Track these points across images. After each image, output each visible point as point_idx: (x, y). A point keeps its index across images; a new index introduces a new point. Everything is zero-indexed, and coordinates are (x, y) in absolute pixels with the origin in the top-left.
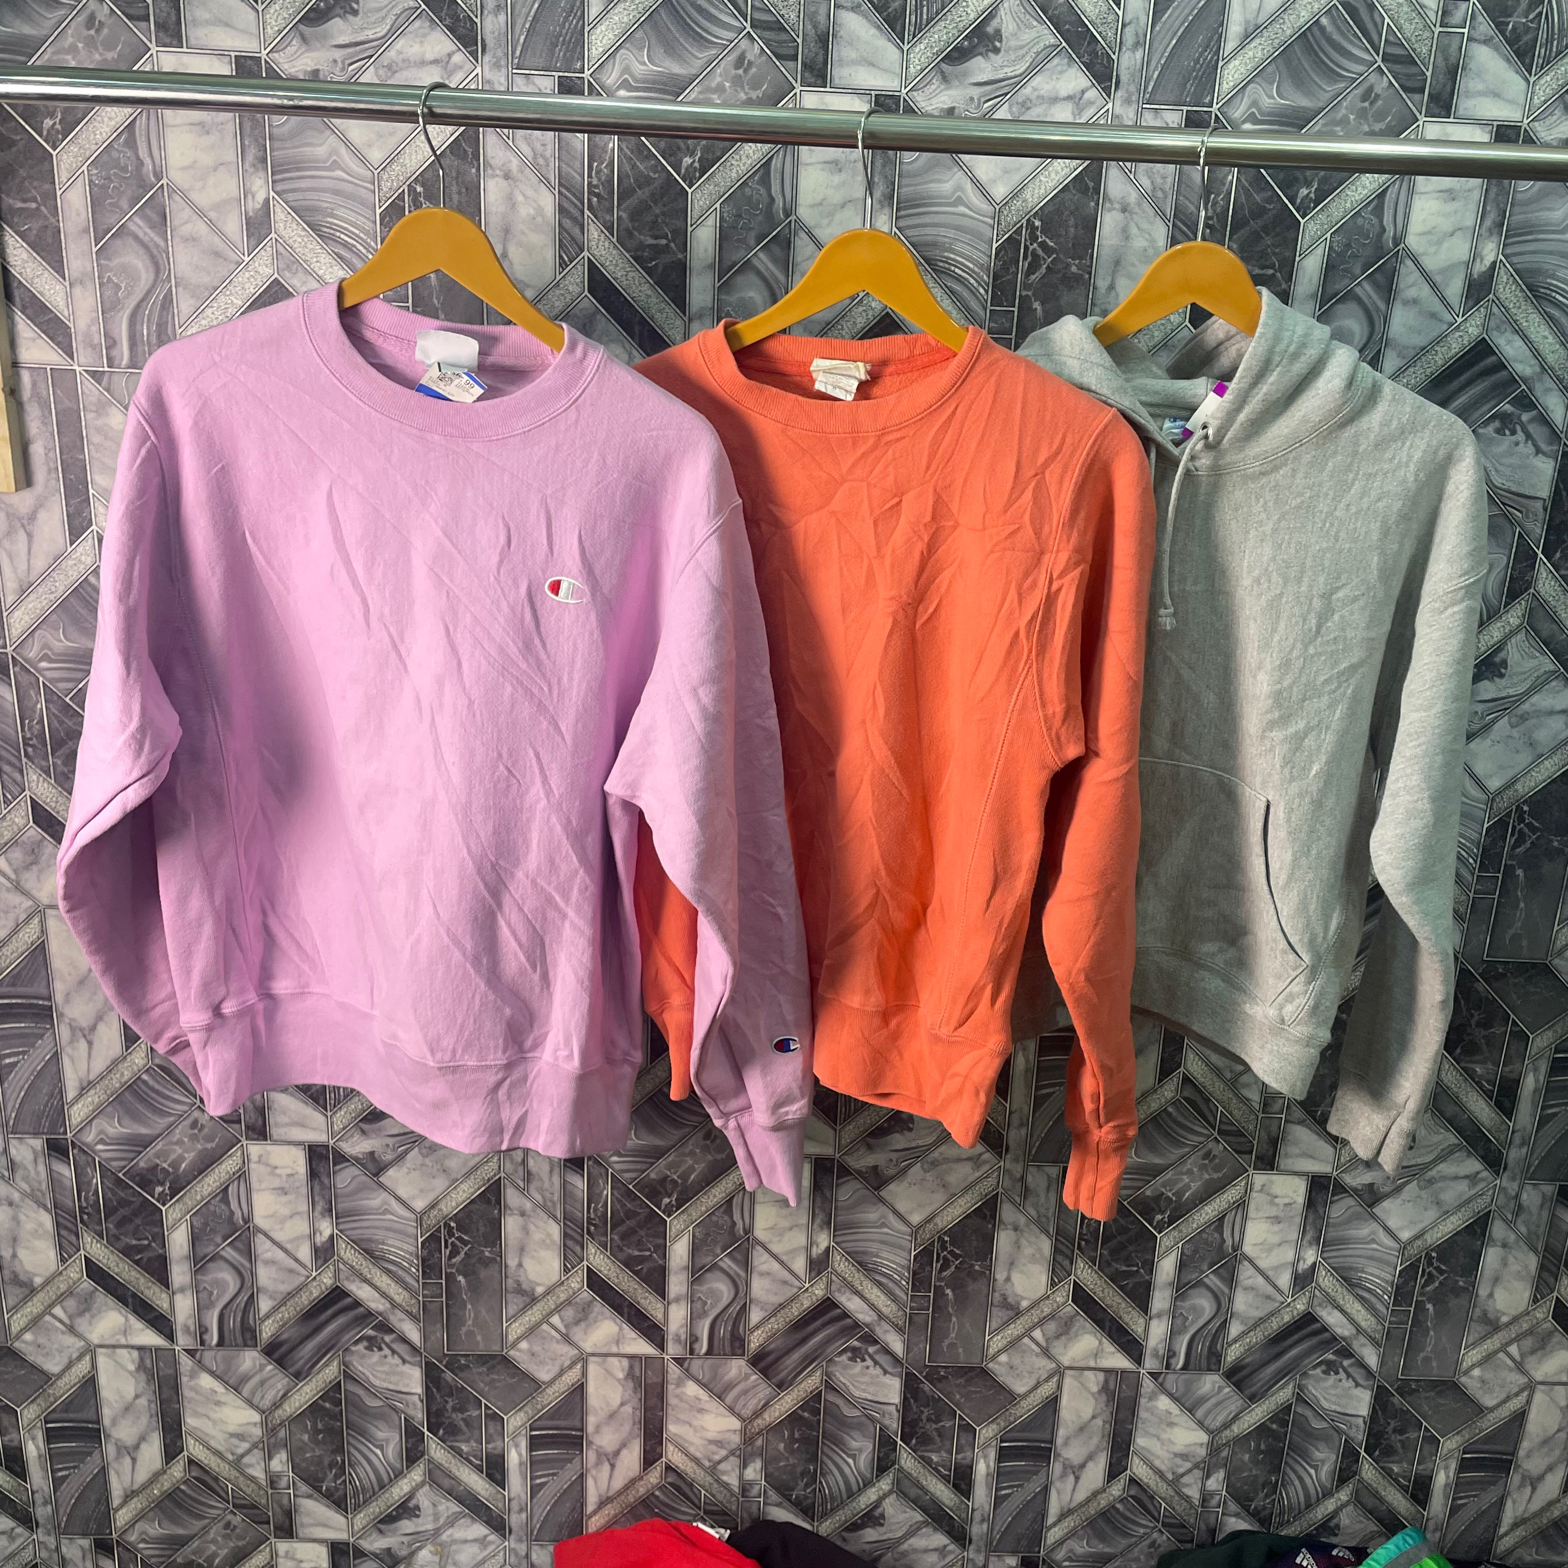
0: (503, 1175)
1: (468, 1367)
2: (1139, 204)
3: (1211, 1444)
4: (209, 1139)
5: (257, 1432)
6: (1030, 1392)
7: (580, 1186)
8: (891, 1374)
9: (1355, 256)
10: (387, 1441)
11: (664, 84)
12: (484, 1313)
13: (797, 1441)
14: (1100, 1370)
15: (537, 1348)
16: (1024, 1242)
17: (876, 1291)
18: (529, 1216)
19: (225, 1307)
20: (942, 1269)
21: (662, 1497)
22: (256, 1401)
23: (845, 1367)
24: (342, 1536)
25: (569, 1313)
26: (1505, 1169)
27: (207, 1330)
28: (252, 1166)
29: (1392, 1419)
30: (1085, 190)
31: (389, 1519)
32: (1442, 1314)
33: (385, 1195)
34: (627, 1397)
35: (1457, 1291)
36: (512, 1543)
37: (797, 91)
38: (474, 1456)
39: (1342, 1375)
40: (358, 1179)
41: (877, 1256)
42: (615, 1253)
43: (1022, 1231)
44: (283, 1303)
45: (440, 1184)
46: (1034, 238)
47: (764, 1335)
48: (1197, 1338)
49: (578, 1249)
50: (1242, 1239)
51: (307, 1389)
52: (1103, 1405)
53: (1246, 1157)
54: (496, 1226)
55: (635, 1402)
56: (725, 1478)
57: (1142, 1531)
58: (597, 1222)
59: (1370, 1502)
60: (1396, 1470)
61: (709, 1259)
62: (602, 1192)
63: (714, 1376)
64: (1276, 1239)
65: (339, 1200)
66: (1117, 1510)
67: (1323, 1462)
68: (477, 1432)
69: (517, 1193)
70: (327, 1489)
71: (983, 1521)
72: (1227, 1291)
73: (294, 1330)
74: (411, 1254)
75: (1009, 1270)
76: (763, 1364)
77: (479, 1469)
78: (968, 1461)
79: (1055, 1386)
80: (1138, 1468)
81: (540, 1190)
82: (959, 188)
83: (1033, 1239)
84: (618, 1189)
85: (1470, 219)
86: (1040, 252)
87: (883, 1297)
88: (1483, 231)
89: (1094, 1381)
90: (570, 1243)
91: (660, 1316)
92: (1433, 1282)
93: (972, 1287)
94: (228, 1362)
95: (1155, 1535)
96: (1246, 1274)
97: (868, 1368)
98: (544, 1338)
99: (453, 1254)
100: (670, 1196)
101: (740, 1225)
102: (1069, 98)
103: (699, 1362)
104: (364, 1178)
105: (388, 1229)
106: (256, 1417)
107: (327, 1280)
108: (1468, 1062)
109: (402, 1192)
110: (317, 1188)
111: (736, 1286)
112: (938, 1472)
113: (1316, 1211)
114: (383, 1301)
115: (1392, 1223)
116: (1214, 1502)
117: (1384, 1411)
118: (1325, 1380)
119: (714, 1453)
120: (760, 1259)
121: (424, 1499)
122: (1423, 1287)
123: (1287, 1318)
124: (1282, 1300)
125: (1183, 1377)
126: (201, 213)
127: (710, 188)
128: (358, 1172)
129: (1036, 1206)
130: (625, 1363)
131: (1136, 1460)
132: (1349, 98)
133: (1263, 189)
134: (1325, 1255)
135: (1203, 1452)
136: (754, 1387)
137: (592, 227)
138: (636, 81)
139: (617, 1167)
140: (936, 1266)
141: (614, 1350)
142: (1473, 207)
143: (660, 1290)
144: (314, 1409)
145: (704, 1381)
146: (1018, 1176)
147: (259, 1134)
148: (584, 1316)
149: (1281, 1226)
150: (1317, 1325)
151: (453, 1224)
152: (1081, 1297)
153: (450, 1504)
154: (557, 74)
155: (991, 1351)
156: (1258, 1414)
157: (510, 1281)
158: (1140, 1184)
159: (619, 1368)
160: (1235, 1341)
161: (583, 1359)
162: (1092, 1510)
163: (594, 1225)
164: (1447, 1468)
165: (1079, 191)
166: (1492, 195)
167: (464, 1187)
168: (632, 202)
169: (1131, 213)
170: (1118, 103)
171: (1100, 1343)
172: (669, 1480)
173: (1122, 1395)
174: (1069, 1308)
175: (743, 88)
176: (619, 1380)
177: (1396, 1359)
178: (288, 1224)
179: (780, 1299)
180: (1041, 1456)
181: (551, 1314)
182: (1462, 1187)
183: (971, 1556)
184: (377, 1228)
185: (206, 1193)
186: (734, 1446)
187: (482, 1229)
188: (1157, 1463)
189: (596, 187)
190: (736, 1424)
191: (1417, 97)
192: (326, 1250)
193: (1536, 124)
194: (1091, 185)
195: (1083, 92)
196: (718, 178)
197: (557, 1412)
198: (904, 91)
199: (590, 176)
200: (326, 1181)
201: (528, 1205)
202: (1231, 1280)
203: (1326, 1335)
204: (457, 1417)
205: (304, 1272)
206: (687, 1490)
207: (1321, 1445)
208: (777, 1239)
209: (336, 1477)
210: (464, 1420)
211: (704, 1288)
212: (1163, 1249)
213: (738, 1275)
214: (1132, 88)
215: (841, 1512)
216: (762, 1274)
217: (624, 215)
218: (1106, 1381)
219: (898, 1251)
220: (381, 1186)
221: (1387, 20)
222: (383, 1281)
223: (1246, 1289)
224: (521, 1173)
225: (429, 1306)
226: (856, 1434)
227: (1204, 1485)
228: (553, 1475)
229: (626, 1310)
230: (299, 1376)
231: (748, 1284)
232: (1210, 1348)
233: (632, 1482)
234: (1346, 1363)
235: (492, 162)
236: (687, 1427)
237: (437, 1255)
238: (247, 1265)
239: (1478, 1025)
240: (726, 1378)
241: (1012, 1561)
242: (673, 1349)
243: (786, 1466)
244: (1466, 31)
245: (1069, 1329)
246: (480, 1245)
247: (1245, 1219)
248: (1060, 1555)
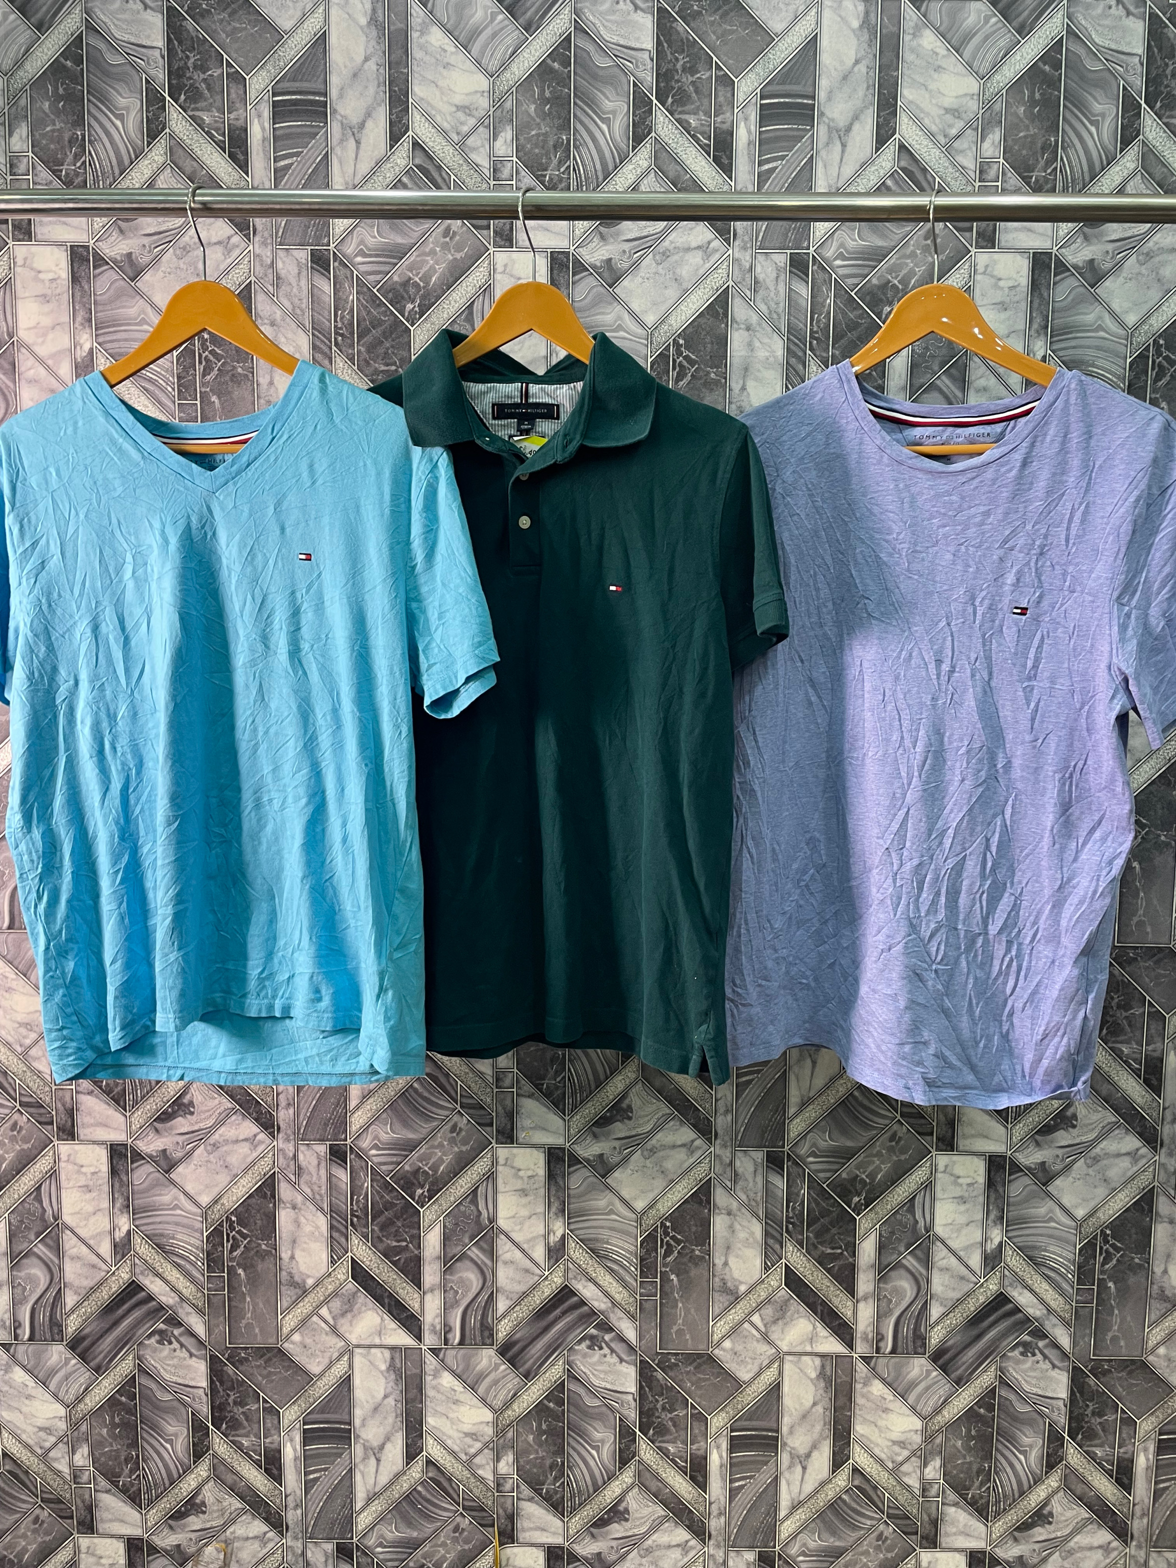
0: (277, 1169)
1: (246, 1360)
2: (760, 325)
3: (925, 1429)
4: (26, 1140)
5: (62, 1426)
6: (754, 1378)
7: (344, 1179)
8: (626, 1362)
9: (933, 356)
10: (176, 1435)
11: (391, 251)
12: (261, 1305)
13: (545, 1432)
14: (817, 1355)
15: (308, 1341)
16: (737, 1227)
17: (608, 1278)
18: (300, 1209)
19: (36, 1302)
20: (666, 1255)
21: (424, 1493)
22: (61, 1395)
23: (585, 1356)
24: (137, 1532)
25: (336, 1304)
26: (1162, 1145)
27: (20, 1325)
28: (62, 1165)
29: (1091, 1401)
30: (716, 315)
31: (178, 1516)
32: (1123, 1292)
33: (175, 1190)
34: (389, 1390)
35: (1134, 1269)
36: (289, 1541)
37: (491, 251)
38: (253, 1451)
39: (1039, 1357)
40: (152, 1176)
41: (608, 1243)
42: (376, 1242)
43: (735, 1216)
44: (86, 1298)
45: (223, 1179)
46: (680, 353)
47: (510, 1324)
48: (903, 1319)
49: (343, 1240)
50: (932, 1220)
51: (105, 1383)
52: (821, 1391)
53: (928, 1138)
54: (271, 1219)
55: (396, 1394)
56: (480, 1472)
57: (869, 1522)
58: (359, 1213)
59: (1079, 1488)
60: (1099, 1454)
61: (459, 1248)
62: (363, 1185)
63: (467, 1367)
64: (962, 1219)
65: (136, 1196)
66: (844, 1501)
67: (1031, 1446)
68: (256, 1426)
69: (289, 1186)
70: (124, 1485)
71: (720, 1514)
72: (924, 1272)
73: (96, 1323)
74: (197, 1248)
75: (726, 1255)
76: (510, 1354)
77: (258, 1464)
78: (701, 1452)
79: (776, 1373)
80: (859, 1457)
81: (310, 1184)
82: (620, 318)
83: (745, 1223)
84: (377, 1181)
85: (1021, 325)
86: (685, 363)
87: (615, 1284)
88: (1032, 332)
89: (811, 1366)
90: (336, 1235)
91: (417, 1306)
92: (1111, 1260)
93: (694, 1272)
94: (38, 1356)
95: (882, 1527)
96: (940, 1254)
97: (605, 1356)
98: (314, 1330)
99: (233, 1248)
100: (422, 1187)
101: (485, 1214)
102: (699, 247)
103: (454, 1352)
104: (157, 1174)
105: (177, 1224)
106: (62, 1411)
107: (124, 1275)
108: (1114, 1042)
109: (189, 1188)
110: (117, 1185)
111: (482, 1273)
112: (675, 1463)
113: (996, 1191)
114: (173, 1294)
115: (1066, 1201)
116: (933, 1491)
117: (1082, 1394)
118: (1024, 1362)
119: (469, 1446)
120: (504, 1248)
121: (209, 1494)
122: (1103, 1265)
123: (982, 1299)
124: (974, 1279)
125: (893, 1360)
126: (41, 361)
127: (428, 325)
128: (152, 1170)
129: (745, 1190)
130: (387, 1354)
131: (857, 1449)
132: (915, 238)
133: (855, 309)
134: (1010, 1235)
135: (918, 1439)
136: (504, 1377)
137: (338, 359)
138: (369, 250)
139: (376, 1160)
140: (661, 1251)
141: (377, 1341)
142: (1022, 315)
143: (417, 1281)
144: (112, 1403)
145: (458, 1371)
146: (728, 1161)
147: (69, 1134)
148: (349, 1308)
149: (967, 1206)
150: (1009, 1306)
151: (234, 1218)
152: (793, 1280)
153: (232, 1500)
154: (309, 248)
155: (716, 1338)
156: (965, 1399)
157: (284, 1273)
158: (835, 1167)
159: (381, 1358)
160: (937, 1323)
161: (349, 1351)
162: (822, 1501)
163: (357, 1217)
164: (1146, 1450)
165: (712, 316)
166: (1036, 305)
167: (243, 1182)
168: (368, 339)
169: (755, 331)
170: (736, 249)
171: (814, 1328)
172: (430, 1475)
173: (839, 1381)
174: (783, 1292)
175: (450, 251)
176: (382, 1372)
177: (1086, 1339)
178: (92, 1220)
179: (522, 1288)
180: (768, 1445)
181: (319, 1306)
182: (1125, 1163)
183: (712, 1552)
184: (168, 1223)
185: (22, 1192)
186: (488, 1439)
187: (259, 1222)
188: (877, 1451)
189: (341, 328)
190: (488, 1416)
191: (967, 234)
192: (124, 1245)
193: (1063, 250)
194: (721, 311)
195: (709, 243)
196: (434, 318)
197: (328, 1405)
198: (572, 248)
199: (336, 321)
200: (125, 1179)
201: (299, 1199)
202: (927, 1261)
203: (1020, 1315)
204: (238, 1411)
205: (104, 1267)
206: (446, 1484)
207: (1028, 1430)
208: (518, 1227)
209: (132, 1472)
210: (243, 1413)
211: (455, 1278)
212: (862, 1231)
213: (485, 1264)
214: (746, 238)
215: (588, 1507)
216: (505, 1263)
217: (363, 349)
218: (823, 1367)
219: (625, 1237)
220: (173, 1183)
221: (937, 179)
222: (173, 1275)
223: (941, 1270)
224: (292, 1167)
225: (214, 1300)
226: (598, 1424)
227: (922, 1473)
228: (325, 1470)
229: (386, 1301)
230: (98, 1370)
231: (494, 1273)
232: (915, 1330)
233: (398, 1476)
234: (1041, 1344)
235: (261, 314)
236: (444, 1419)
237: (220, 1249)
238: (57, 1261)
239: (1119, 1007)
240: (479, 1368)
241: (750, 1556)
242: (430, 1340)
243: (536, 1458)
244: (999, 184)
245: (785, 1313)
246: (257, 1239)
247: (933, 1200)
248: (794, 1550)
